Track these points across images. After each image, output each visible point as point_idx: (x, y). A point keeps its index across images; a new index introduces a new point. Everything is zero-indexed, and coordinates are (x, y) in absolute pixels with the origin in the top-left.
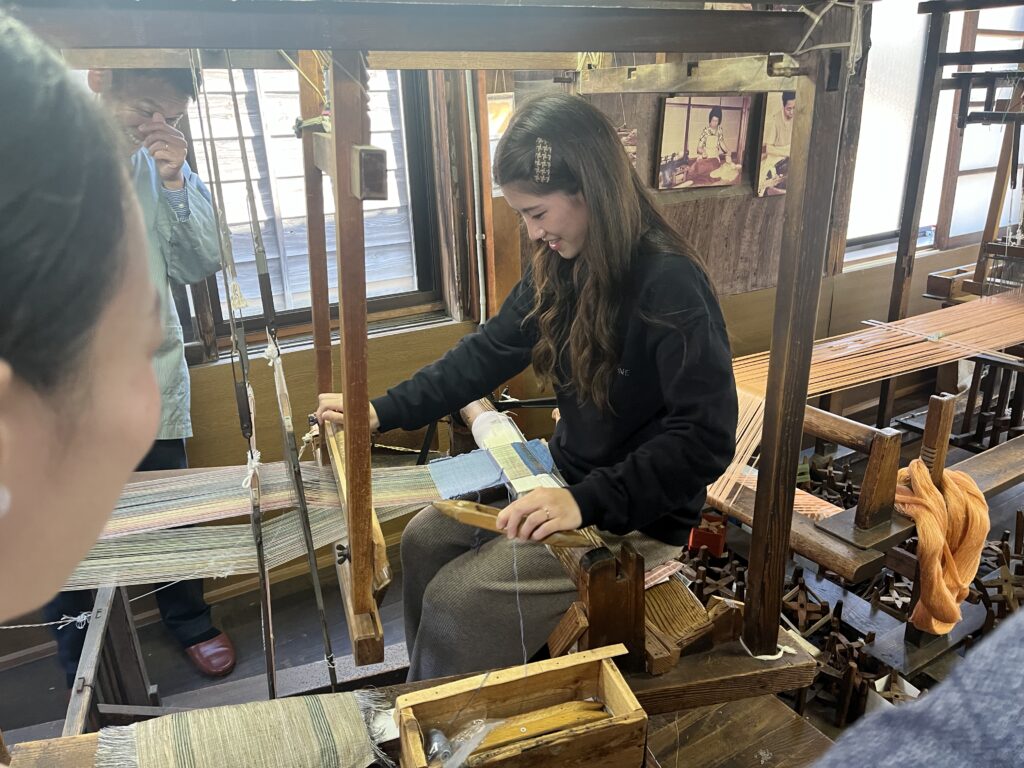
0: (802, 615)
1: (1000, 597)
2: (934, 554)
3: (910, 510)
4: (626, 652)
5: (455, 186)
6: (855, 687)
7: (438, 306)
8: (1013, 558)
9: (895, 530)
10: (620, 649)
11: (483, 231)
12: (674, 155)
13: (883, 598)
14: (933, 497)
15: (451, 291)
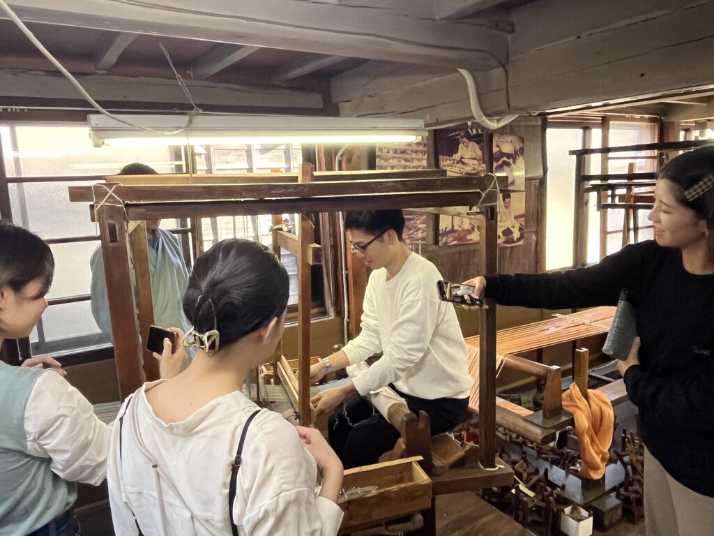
0: (525, 475)
2: (583, 432)
3: (571, 409)
4: (422, 458)
5: (332, 247)
6: (553, 511)
7: (322, 310)
9: (564, 419)
11: (346, 269)
12: (446, 228)
13: (571, 468)
14: (582, 403)
15: (329, 302)
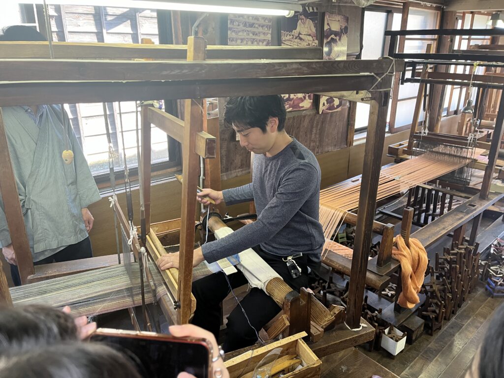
1: (431, 290)
2: (408, 275)
3: (398, 257)
4: (307, 335)
8: (435, 273)
9: (393, 266)
10: (304, 334)
14: (406, 251)
